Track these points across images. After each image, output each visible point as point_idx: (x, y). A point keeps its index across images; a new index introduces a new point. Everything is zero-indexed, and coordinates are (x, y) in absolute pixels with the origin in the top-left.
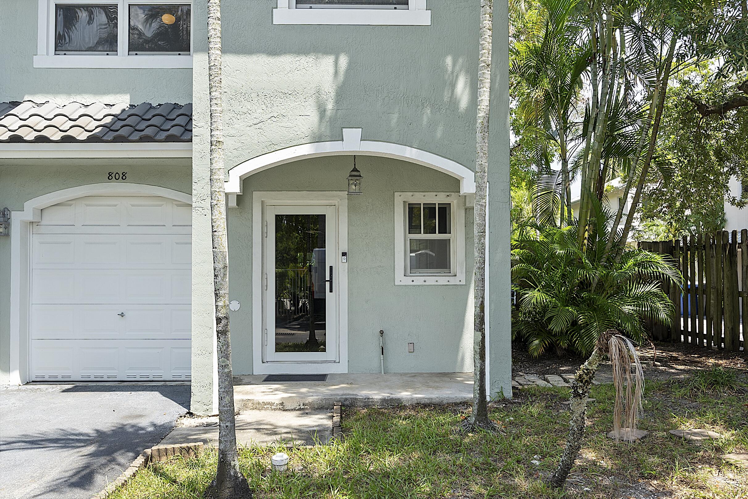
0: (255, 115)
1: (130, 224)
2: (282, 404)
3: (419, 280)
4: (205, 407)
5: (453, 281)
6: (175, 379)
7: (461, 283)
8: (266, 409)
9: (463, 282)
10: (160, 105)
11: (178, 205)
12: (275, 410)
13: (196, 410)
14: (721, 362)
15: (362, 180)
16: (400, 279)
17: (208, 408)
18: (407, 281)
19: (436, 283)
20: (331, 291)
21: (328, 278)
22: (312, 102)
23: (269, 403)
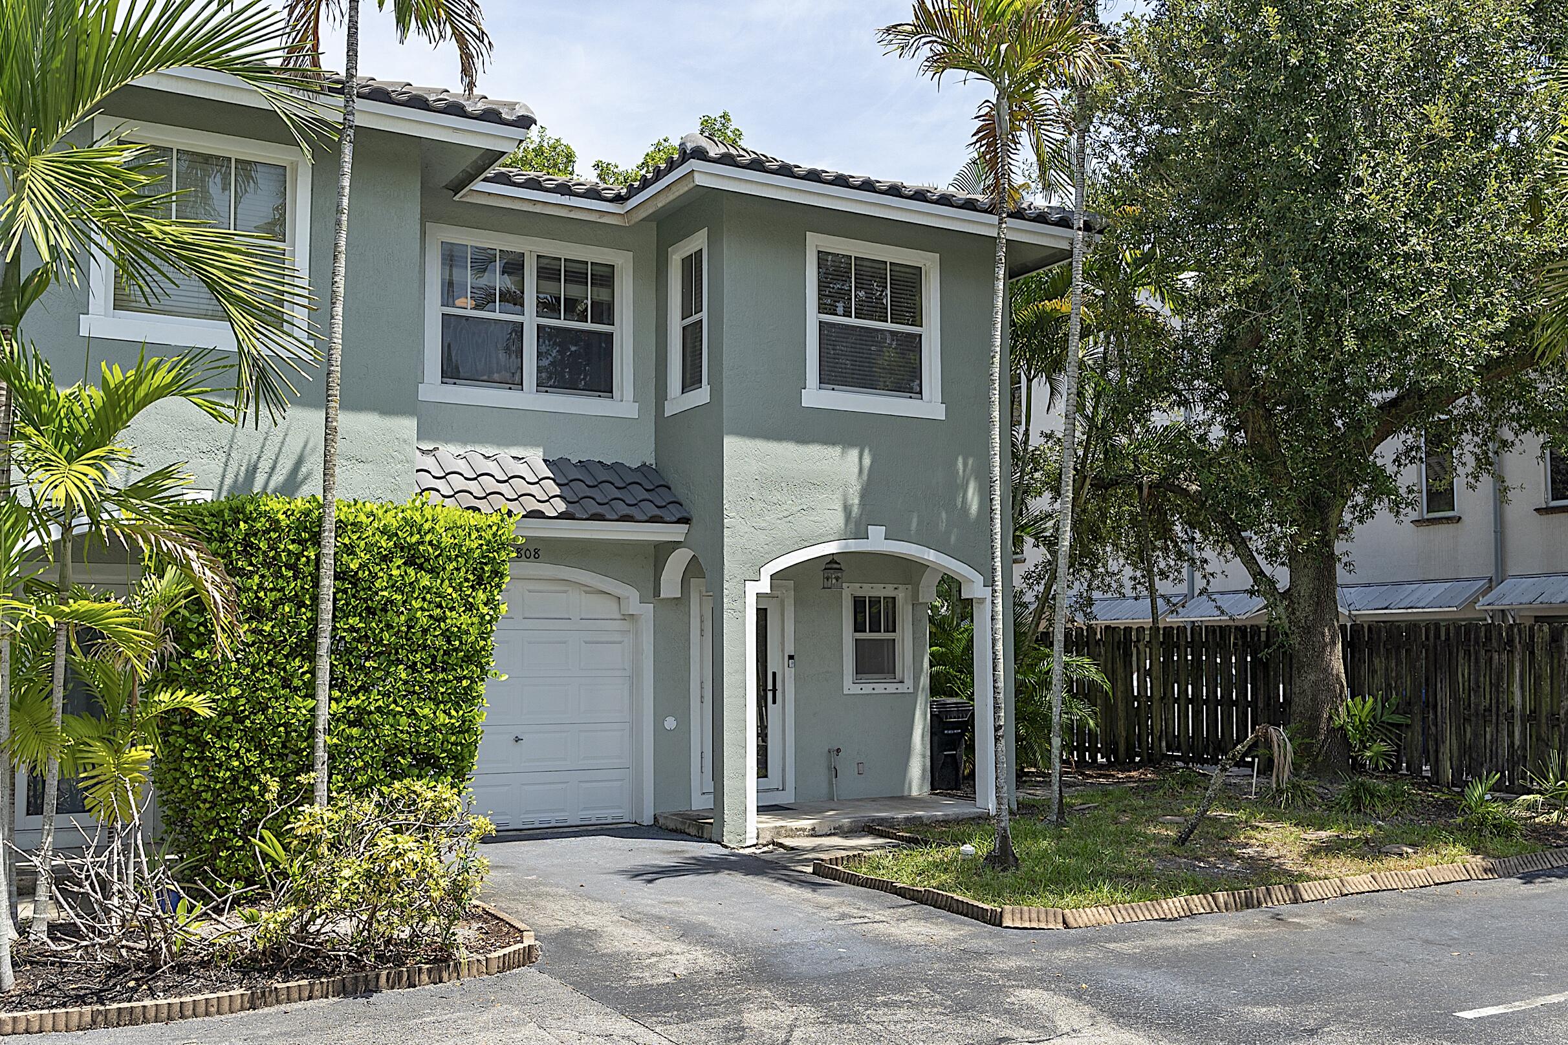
0: (785, 507)
1: (526, 616)
2: (813, 829)
3: (867, 689)
4: (739, 838)
5: (902, 688)
6: (583, 823)
7: (909, 691)
8: (799, 836)
9: (911, 690)
10: (580, 462)
11: (586, 592)
12: (807, 836)
13: (730, 841)
14: (1132, 773)
15: (844, 573)
16: (850, 686)
17: (741, 838)
18: (856, 689)
19: (884, 691)
20: (774, 702)
21: (770, 687)
22: (838, 495)
23: (801, 829)
